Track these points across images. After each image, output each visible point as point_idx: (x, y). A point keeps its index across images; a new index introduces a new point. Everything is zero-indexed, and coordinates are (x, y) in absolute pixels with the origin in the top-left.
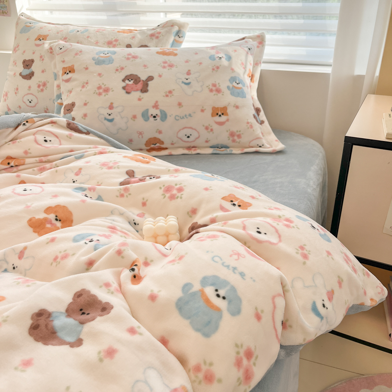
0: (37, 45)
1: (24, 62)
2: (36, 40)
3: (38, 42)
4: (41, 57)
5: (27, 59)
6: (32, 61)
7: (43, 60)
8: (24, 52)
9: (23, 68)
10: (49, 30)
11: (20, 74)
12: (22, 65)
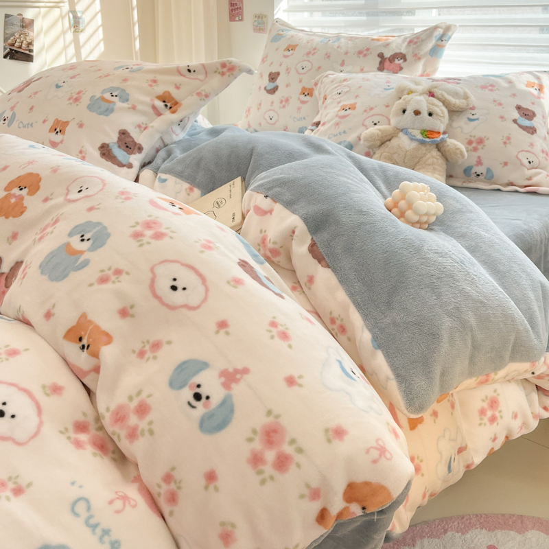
0: (286, 57)
1: (270, 74)
2: (285, 50)
3: (287, 53)
4: (287, 69)
5: (273, 72)
6: (278, 74)
7: (289, 73)
8: (272, 63)
9: (268, 82)
10: (300, 39)
11: (265, 88)
12: (268, 79)
